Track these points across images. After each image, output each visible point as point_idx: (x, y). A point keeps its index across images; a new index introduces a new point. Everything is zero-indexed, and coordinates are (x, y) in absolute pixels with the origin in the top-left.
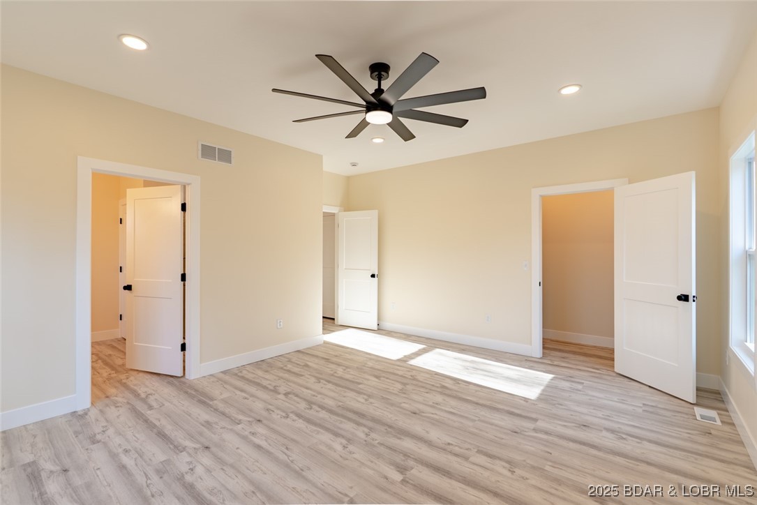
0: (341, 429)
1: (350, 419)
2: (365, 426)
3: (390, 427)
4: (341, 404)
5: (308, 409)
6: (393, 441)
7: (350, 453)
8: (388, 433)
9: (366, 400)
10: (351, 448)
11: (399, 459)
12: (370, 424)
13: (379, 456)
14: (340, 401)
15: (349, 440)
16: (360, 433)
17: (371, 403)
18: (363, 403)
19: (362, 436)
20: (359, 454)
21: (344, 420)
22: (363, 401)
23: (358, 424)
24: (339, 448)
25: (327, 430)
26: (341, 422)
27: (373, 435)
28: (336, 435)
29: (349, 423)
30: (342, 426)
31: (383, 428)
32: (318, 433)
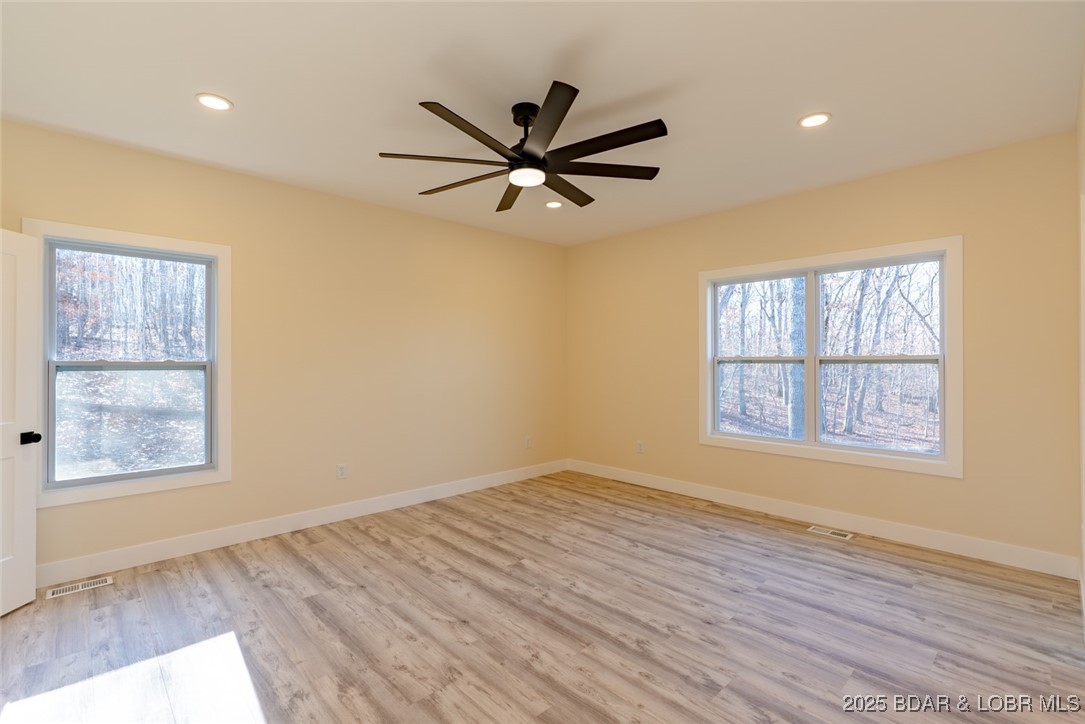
0: (579, 604)
1: (569, 618)
2: (547, 607)
3: (512, 604)
4: (585, 651)
5: (643, 642)
6: (515, 587)
7: (567, 580)
8: (519, 596)
9: (536, 656)
10: (567, 584)
11: (518, 573)
12: (540, 609)
13: (537, 576)
14: (588, 656)
15: (569, 591)
16: (554, 598)
17: (528, 648)
18: (544, 648)
19: (552, 595)
20: (559, 579)
21: (577, 617)
22: (544, 656)
23: (556, 610)
24: (579, 584)
25: (598, 604)
26: (581, 613)
27: (539, 595)
28: (585, 598)
29: (569, 612)
30: (581, 609)
31: (523, 603)
32: (610, 601)
